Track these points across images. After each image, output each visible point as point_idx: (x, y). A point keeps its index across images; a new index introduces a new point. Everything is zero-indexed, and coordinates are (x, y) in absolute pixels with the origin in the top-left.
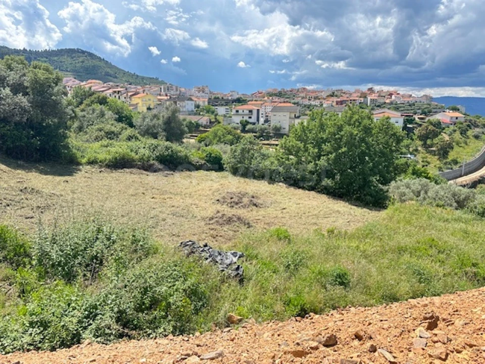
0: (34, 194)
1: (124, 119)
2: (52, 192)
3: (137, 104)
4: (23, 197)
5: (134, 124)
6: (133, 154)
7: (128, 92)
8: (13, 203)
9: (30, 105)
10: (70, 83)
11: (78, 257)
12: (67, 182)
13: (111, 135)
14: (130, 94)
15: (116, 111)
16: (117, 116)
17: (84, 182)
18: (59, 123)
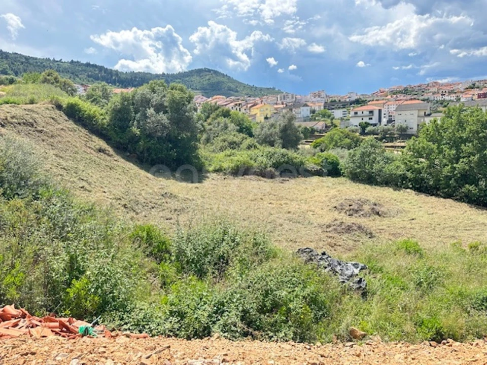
0: (173, 198)
1: (244, 130)
2: (186, 197)
3: (255, 115)
4: (164, 201)
5: (254, 134)
6: (252, 162)
7: (248, 104)
8: (157, 206)
9: (169, 122)
10: (200, 100)
11: (208, 256)
12: (198, 188)
13: (233, 145)
14: (249, 106)
15: (238, 123)
16: (238, 128)
17: (212, 188)
18: (191, 136)
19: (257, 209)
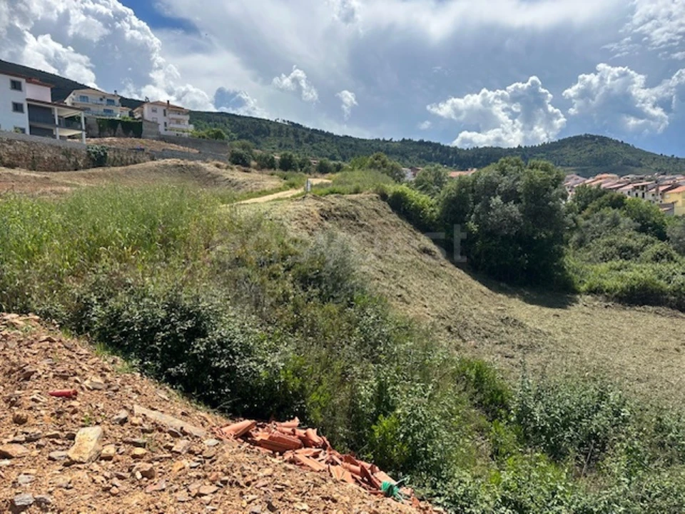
0: (517, 327)
1: (650, 228)
2: (539, 327)
3: (673, 203)
4: (503, 329)
5: (668, 235)
6: (662, 282)
7: (659, 186)
8: (492, 335)
9: (521, 215)
10: (573, 182)
11: (570, 428)
12: (558, 316)
13: (627, 253)
14: (661, 189)
15: (638, 217)
16: (639, 225)
17: (581, 319)
18: (554, 235)
19: (666, 367)
